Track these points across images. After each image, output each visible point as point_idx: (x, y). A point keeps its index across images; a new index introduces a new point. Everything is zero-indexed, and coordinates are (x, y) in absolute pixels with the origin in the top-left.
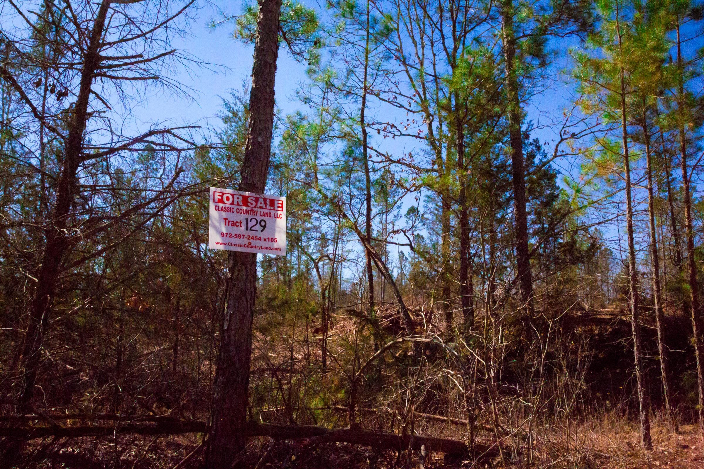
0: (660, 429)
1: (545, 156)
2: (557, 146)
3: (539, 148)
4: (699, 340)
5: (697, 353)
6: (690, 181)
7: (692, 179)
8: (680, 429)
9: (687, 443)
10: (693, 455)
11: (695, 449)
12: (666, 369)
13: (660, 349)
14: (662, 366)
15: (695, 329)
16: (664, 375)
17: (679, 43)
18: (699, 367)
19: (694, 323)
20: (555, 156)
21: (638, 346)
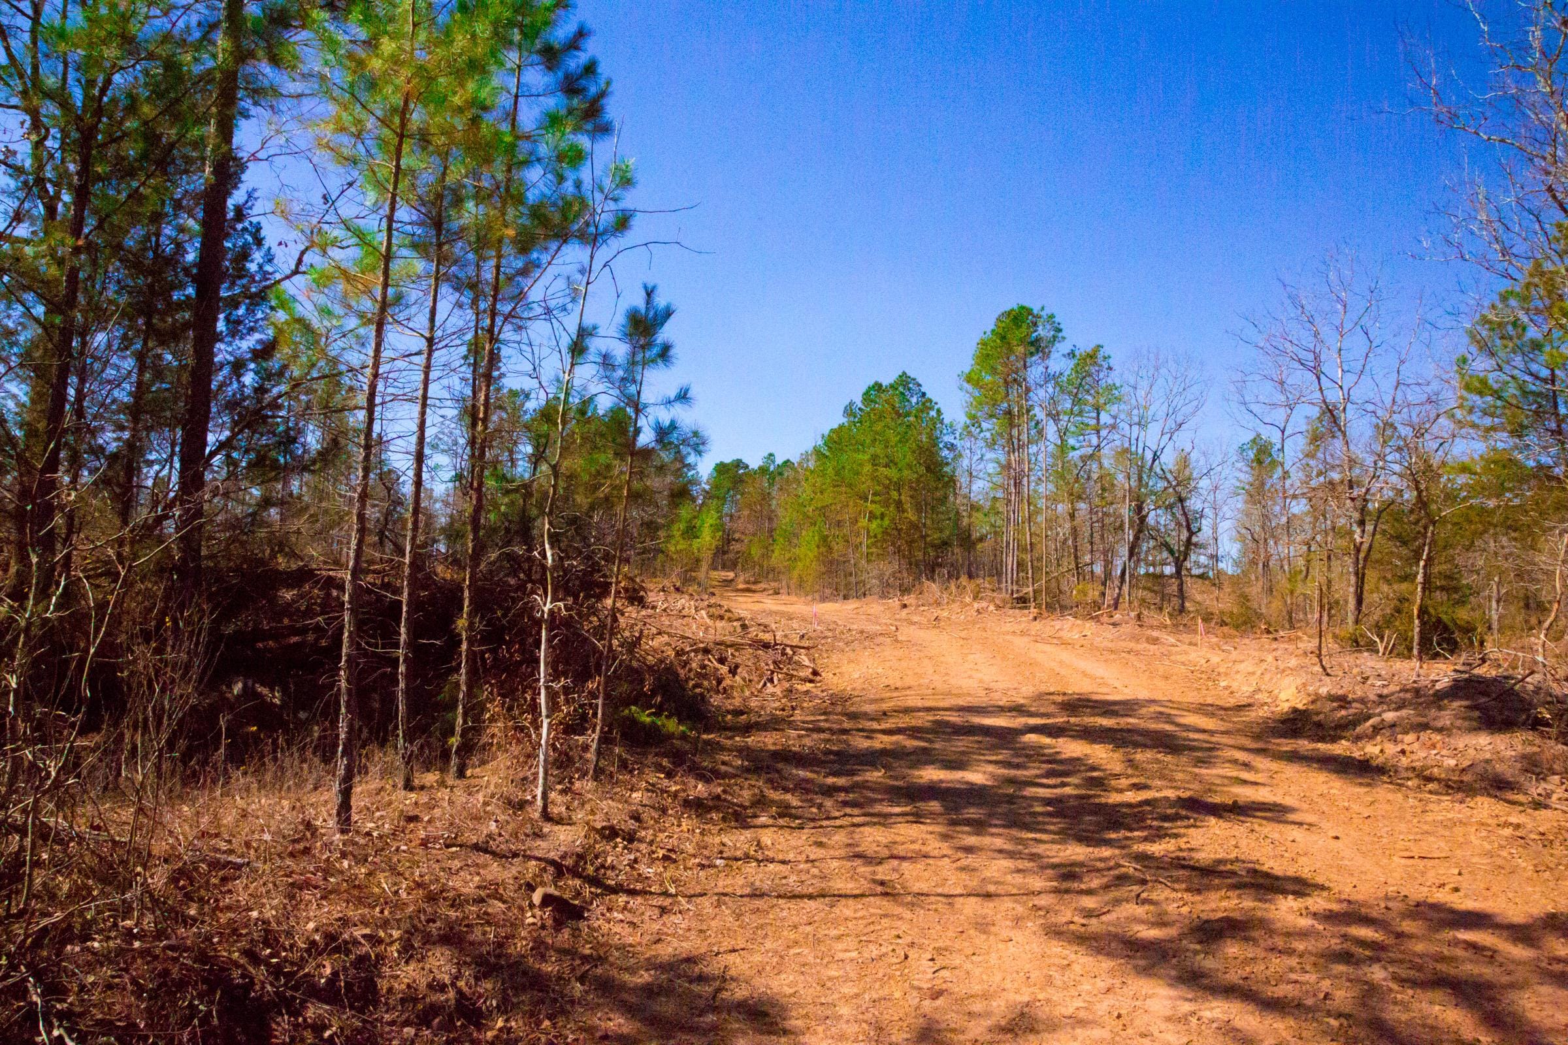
0: (382, 783)
1: (270, 261)
2: (303, 253)
3: (259, 242)
4: (471, 624)
5: (464, 646)
6: (497, 340)
7: (502, 336)
8: (416, 782)
9: (416, 812)
10: (422, 834)
11: (429, 821)
12: (408, 676)
13: (403, 637)
14: (402, 668)
15: (466, 603)
16: (402, 685)
17: (517, 96)
18: (463, 671)
19: (466, 594)
20: (296, 272)
21: (350, 633)
